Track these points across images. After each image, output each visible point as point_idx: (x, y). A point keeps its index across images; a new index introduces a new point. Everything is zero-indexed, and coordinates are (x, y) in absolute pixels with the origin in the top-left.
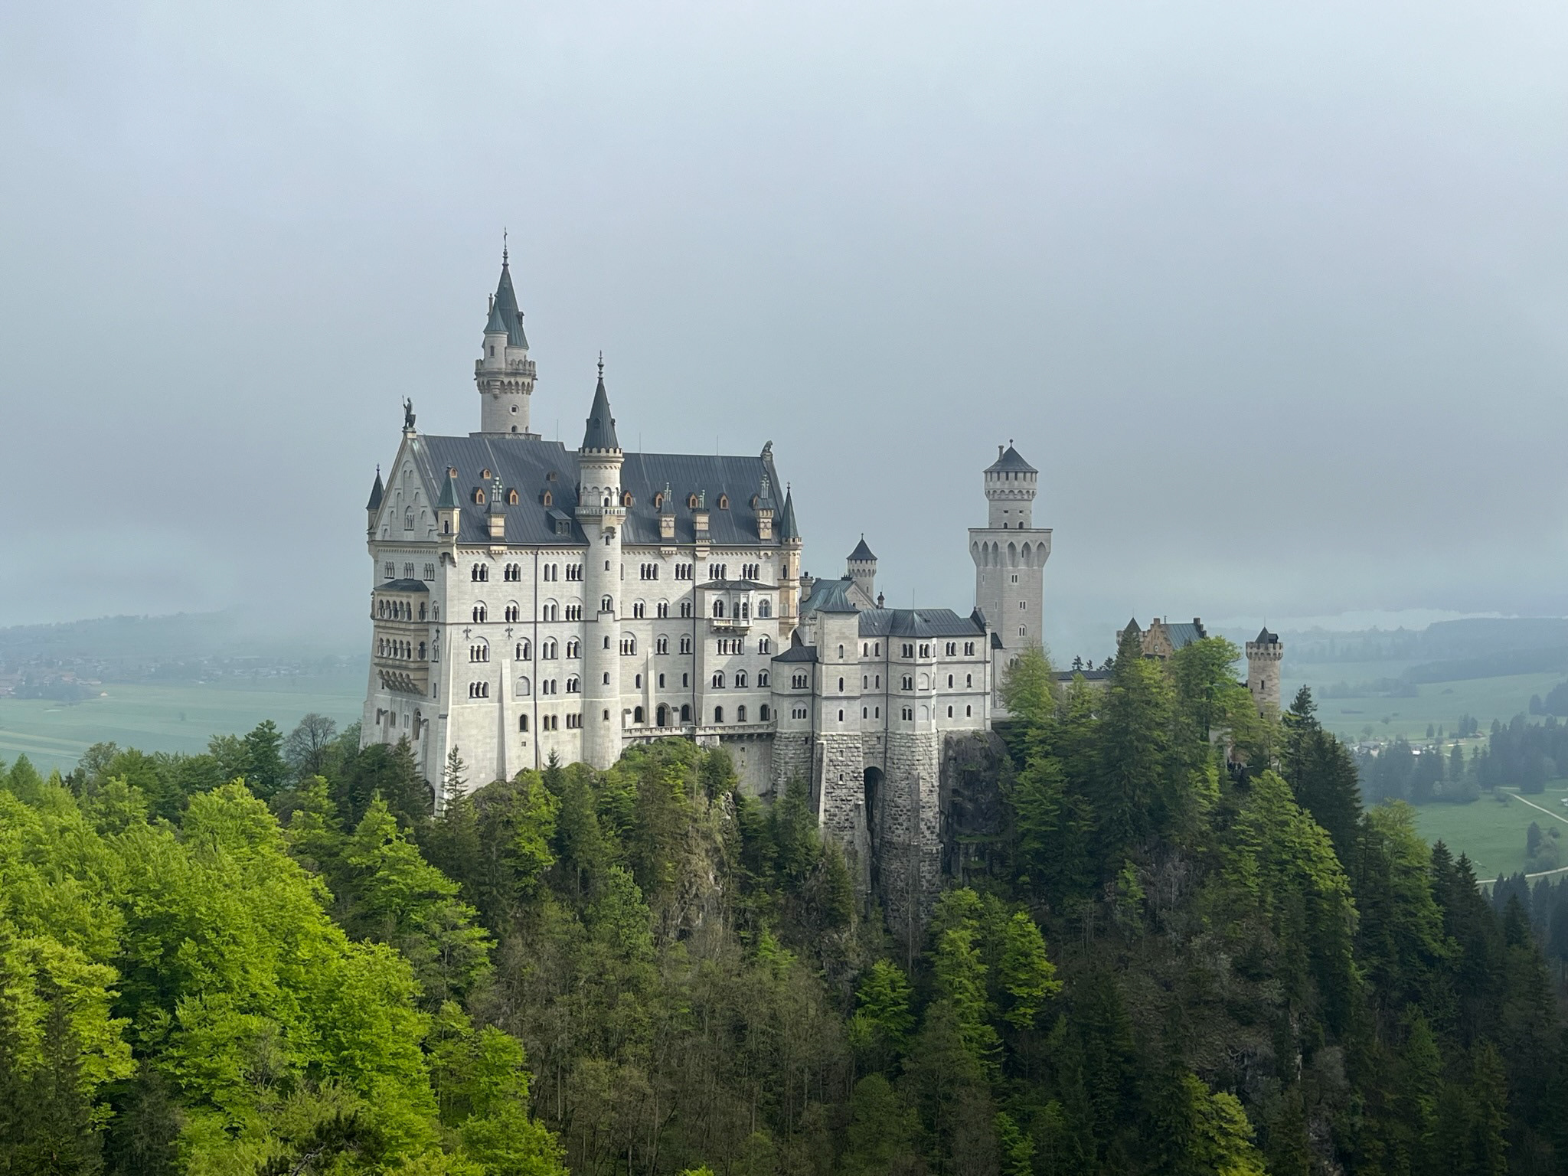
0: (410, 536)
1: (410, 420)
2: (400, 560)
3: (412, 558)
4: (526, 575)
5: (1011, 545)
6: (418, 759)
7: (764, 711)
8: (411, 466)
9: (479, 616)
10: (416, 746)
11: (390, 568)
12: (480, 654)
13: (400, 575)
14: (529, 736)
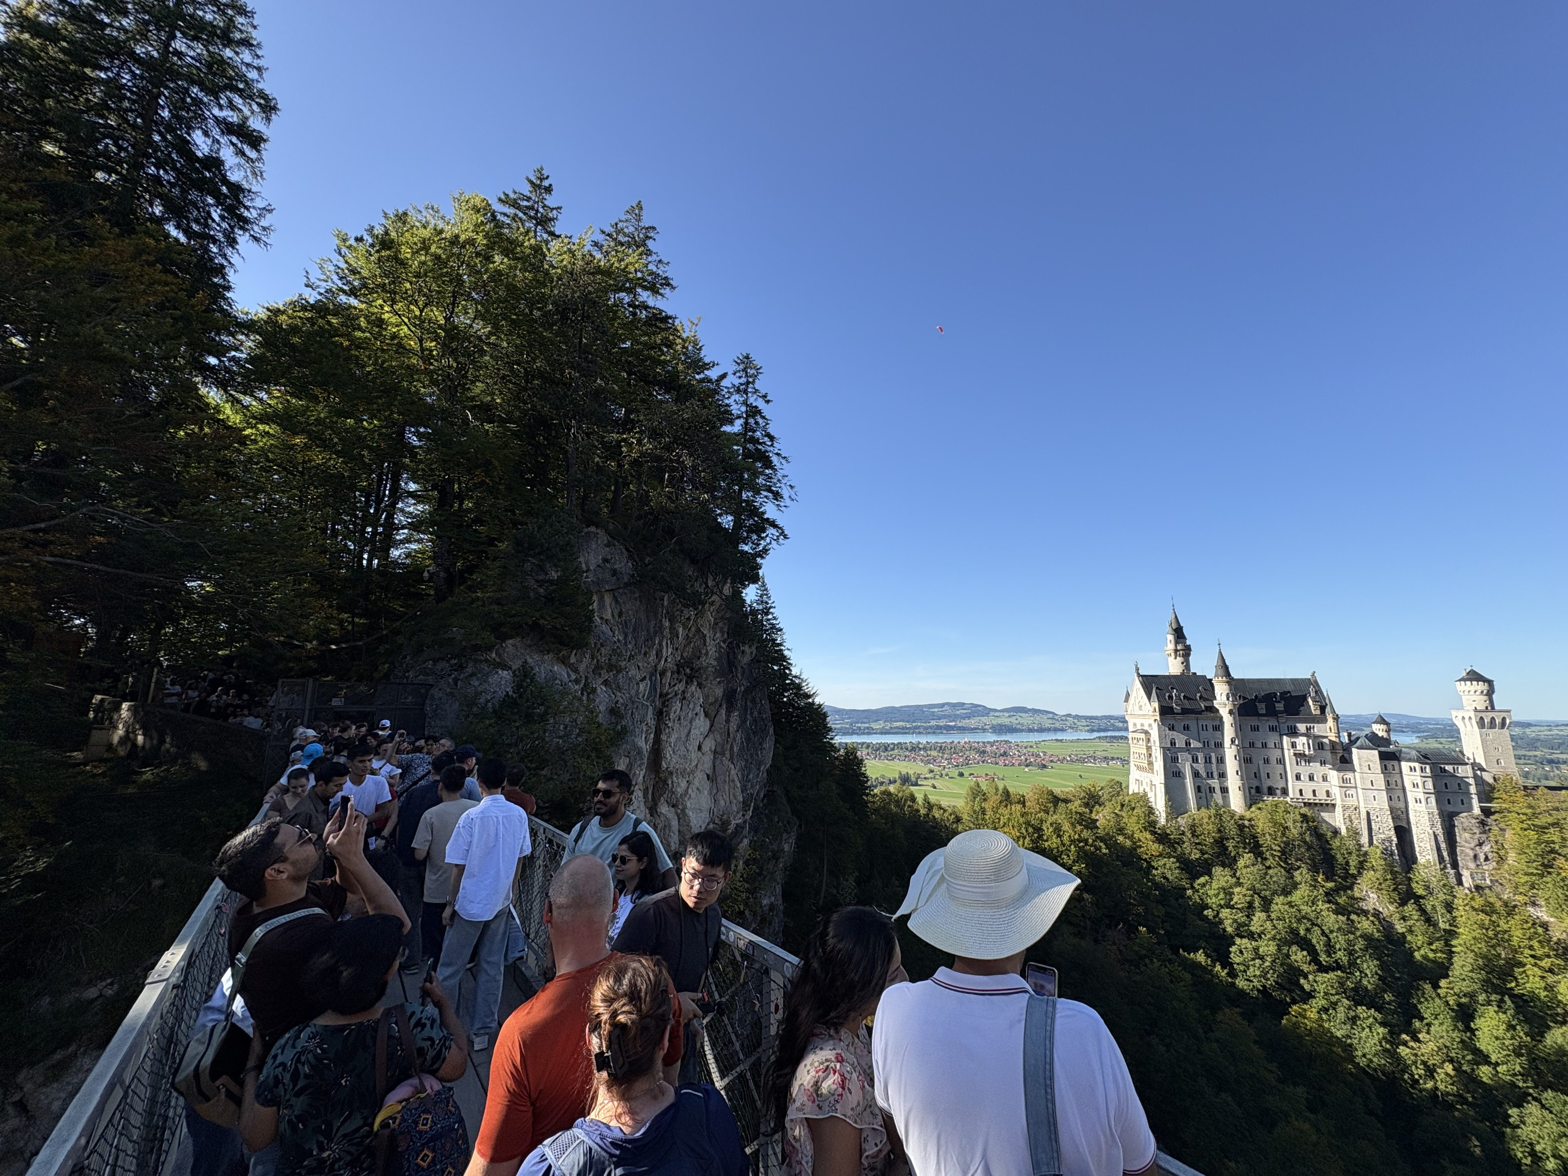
0: (1141, 713)
1: (1137, 669)
2: (1139, 722)
3: (1143, 721)
4: (1193, 727)
5: (1482, 718)
6: (1152, 800)
7: (1328, 792)
8: (1139, 686)
9: (1173, 743)
10: (1151, 795)
11: (1135, 725)
12: (1175, 760)
13: (1139, 727)
14: (1203, 795)
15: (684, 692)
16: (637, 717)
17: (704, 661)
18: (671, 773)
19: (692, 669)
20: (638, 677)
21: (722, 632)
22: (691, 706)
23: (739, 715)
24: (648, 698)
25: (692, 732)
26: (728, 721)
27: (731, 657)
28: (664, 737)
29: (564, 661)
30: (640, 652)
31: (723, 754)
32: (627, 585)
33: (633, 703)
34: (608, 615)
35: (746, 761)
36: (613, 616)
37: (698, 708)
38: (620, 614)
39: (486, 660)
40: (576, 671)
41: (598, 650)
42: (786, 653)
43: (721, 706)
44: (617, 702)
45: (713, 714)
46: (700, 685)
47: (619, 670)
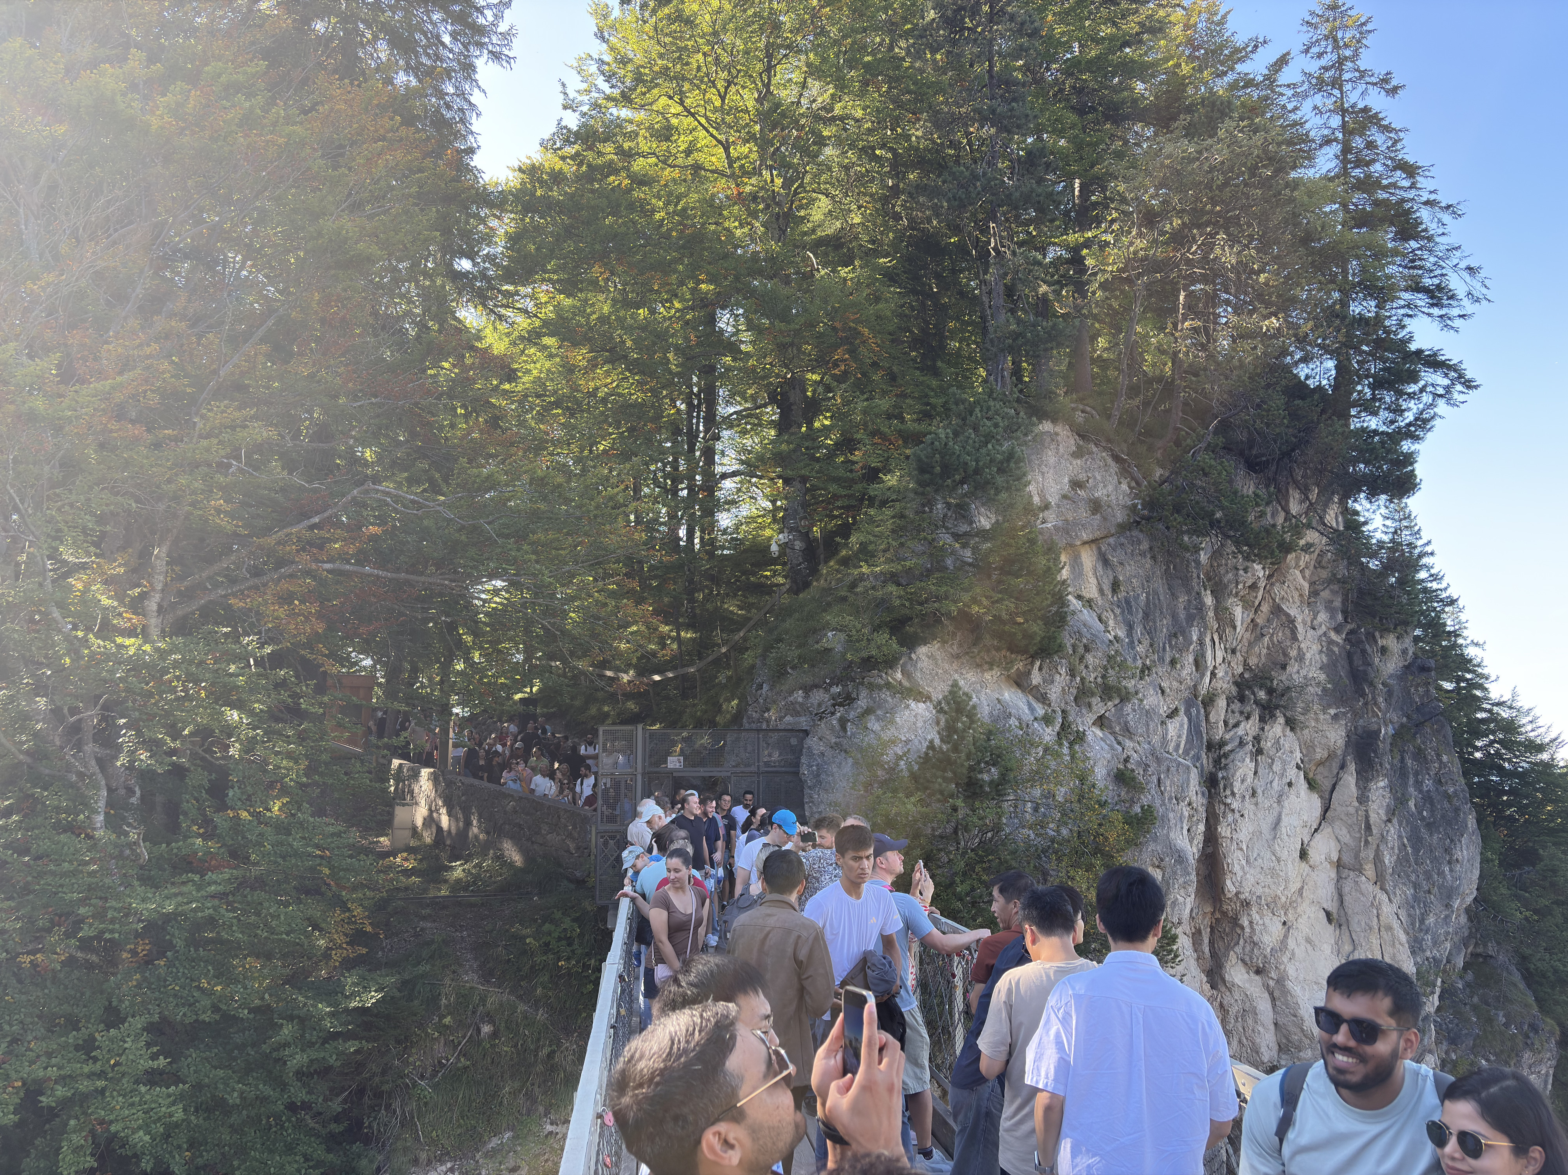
15: (1257, 739)
16: (1169, 787)
17: (1295, 673)
18: (1246, 904)
19: (1270, 691)
20: (1163, 710)
21: (1329, 608)
22: (1277, 767)
23: (1391, 787)
24: (1186, 752)
25: (1285, 820)
26: (1363, 799)
27: (1358, 661)
28: (1223, 830)
29: (1020, 682)
30: (1162, 659)
31: (1360, 871)
32: (1123, 528)
33: (1158, 760)
34: (1091, 590)
35: (1416, 886)
36: (1101, 591)
37: (1292, 773)
38: (1115, 586)
39: (888, 685)
40: (1043, 699)
41: (1082, 658)
42: (1471, 652)
43: (1343, 767)
44: (1127, 760)
45: (1327, 784)
46: (1291, 724)
47: (1125, 697)
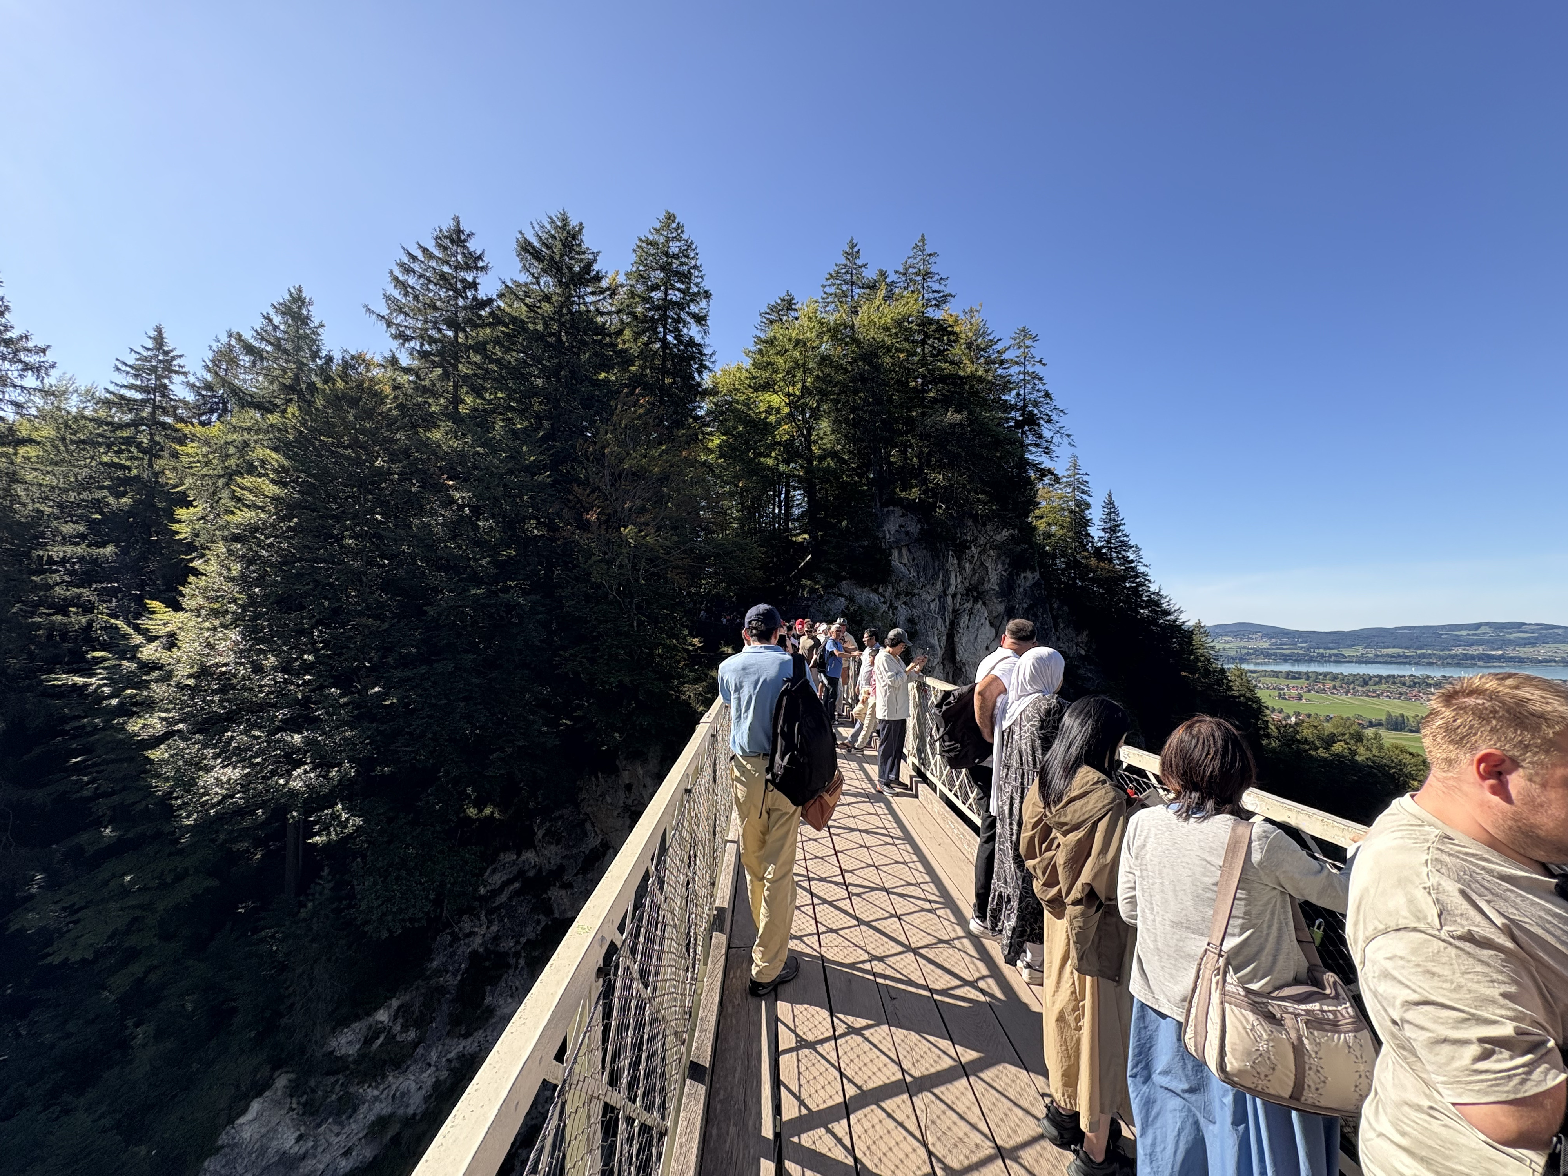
15: (971, 609)
17: (987, 586)
19: (978, 592)
20: (929, 599)
21: (1003, 564)
22: (977, 618)
27: (1012, 582)
28: (956, 639)
29: (876, 591)
30: (929, 583)
32: (916, 540)
33: (925, 615)
34: (905, 561)
36: (908, 561)
37: (983, 621)
38: (914, 560)
41: (899, 583)
46: (984, 604)
47: (913, 595)
